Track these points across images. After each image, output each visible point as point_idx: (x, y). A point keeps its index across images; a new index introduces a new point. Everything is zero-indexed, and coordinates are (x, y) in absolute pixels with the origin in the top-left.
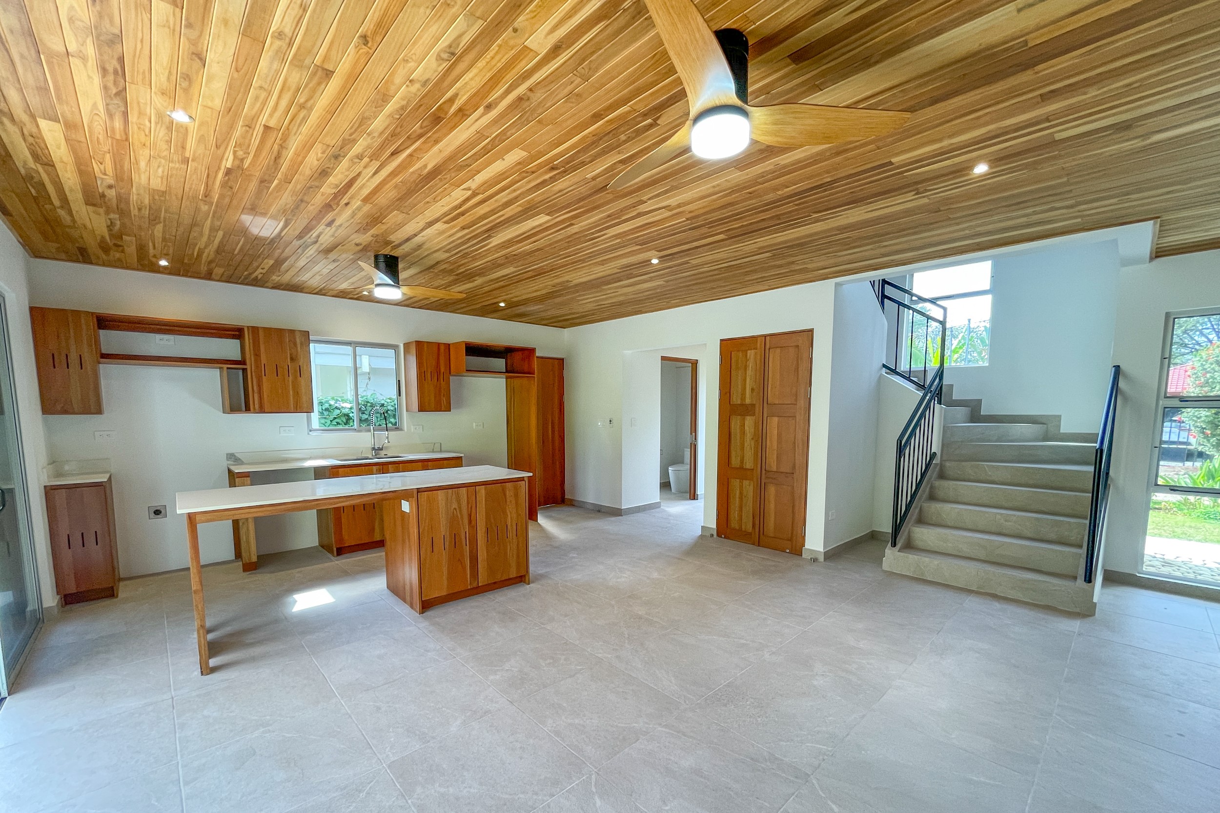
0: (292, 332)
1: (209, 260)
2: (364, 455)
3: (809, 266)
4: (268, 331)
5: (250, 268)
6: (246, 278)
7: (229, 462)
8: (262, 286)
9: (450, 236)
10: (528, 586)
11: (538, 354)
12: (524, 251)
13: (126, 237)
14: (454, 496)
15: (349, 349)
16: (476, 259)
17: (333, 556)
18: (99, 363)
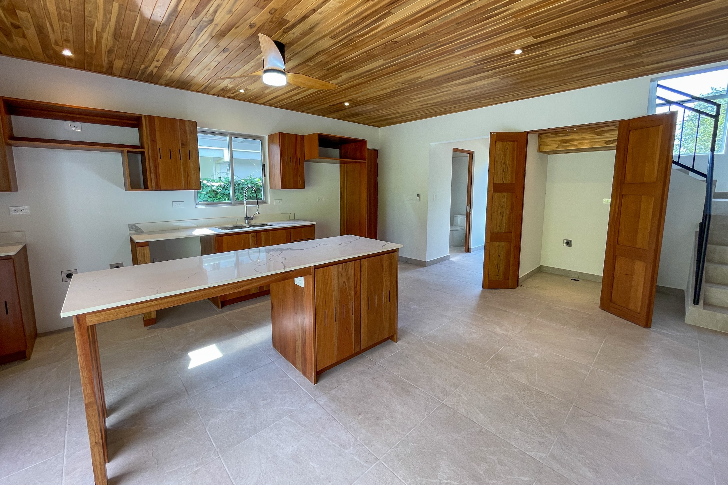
0: (183, 121)
1: (108, 49)
2: (239, 224)
3: (645, 60)
4: (163, 120)
5: (146, 60)
6: (143, 74)
7: (131, 232)
8: (156, 83)
9: (347, 14)
10: (397, 344)
11: (369, 146)
12: (406, 37)
13: (21, 13)
14: (344, 270)
15: (227, 138)
16: (357, 47)
17: (218, 307)
18: (10, 145)
